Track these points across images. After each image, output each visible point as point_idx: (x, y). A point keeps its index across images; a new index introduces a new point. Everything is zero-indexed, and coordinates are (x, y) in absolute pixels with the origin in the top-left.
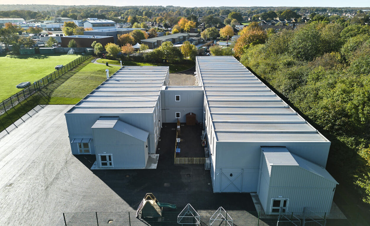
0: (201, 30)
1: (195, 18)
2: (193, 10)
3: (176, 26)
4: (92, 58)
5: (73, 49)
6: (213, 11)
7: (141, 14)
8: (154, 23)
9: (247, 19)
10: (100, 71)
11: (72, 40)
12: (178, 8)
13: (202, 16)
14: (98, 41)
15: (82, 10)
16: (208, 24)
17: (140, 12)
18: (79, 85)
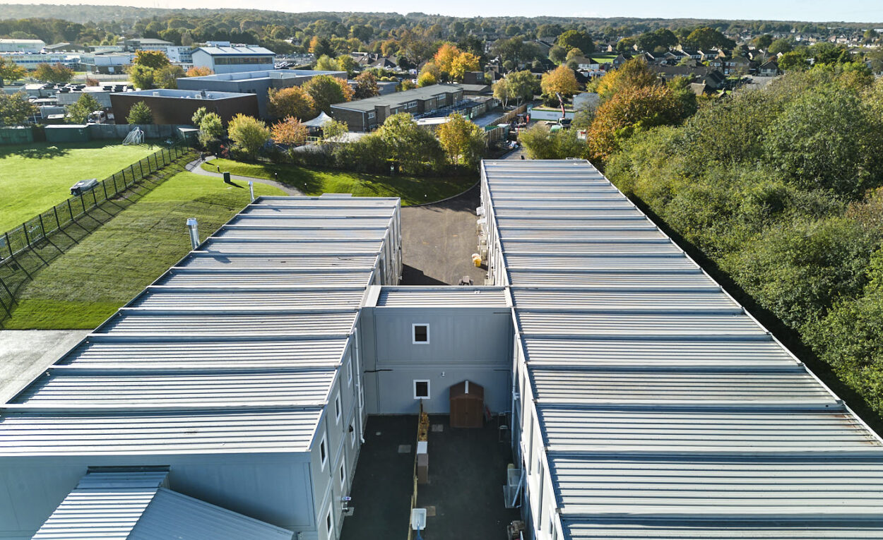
0: (492, 75)
1: (478, 46)
2: (472, 23)
3: (428, 65)
4: (192, 155)
5: (141, 129)
6: (521, 27)
7: (344, 32)
8: (374, 56)
9: (604, 47)
10: (202, 199)
11: (139, 103)
12: (436, 19)
13: (494, 40)
14: (212, 106)
15: (200, 19)
16: (510, 61)
17: (342, 28)
18: (124, 251)
